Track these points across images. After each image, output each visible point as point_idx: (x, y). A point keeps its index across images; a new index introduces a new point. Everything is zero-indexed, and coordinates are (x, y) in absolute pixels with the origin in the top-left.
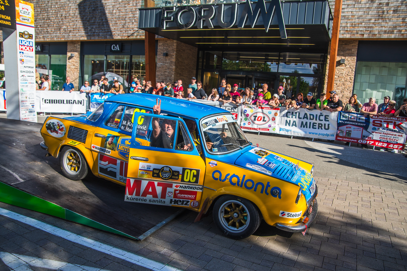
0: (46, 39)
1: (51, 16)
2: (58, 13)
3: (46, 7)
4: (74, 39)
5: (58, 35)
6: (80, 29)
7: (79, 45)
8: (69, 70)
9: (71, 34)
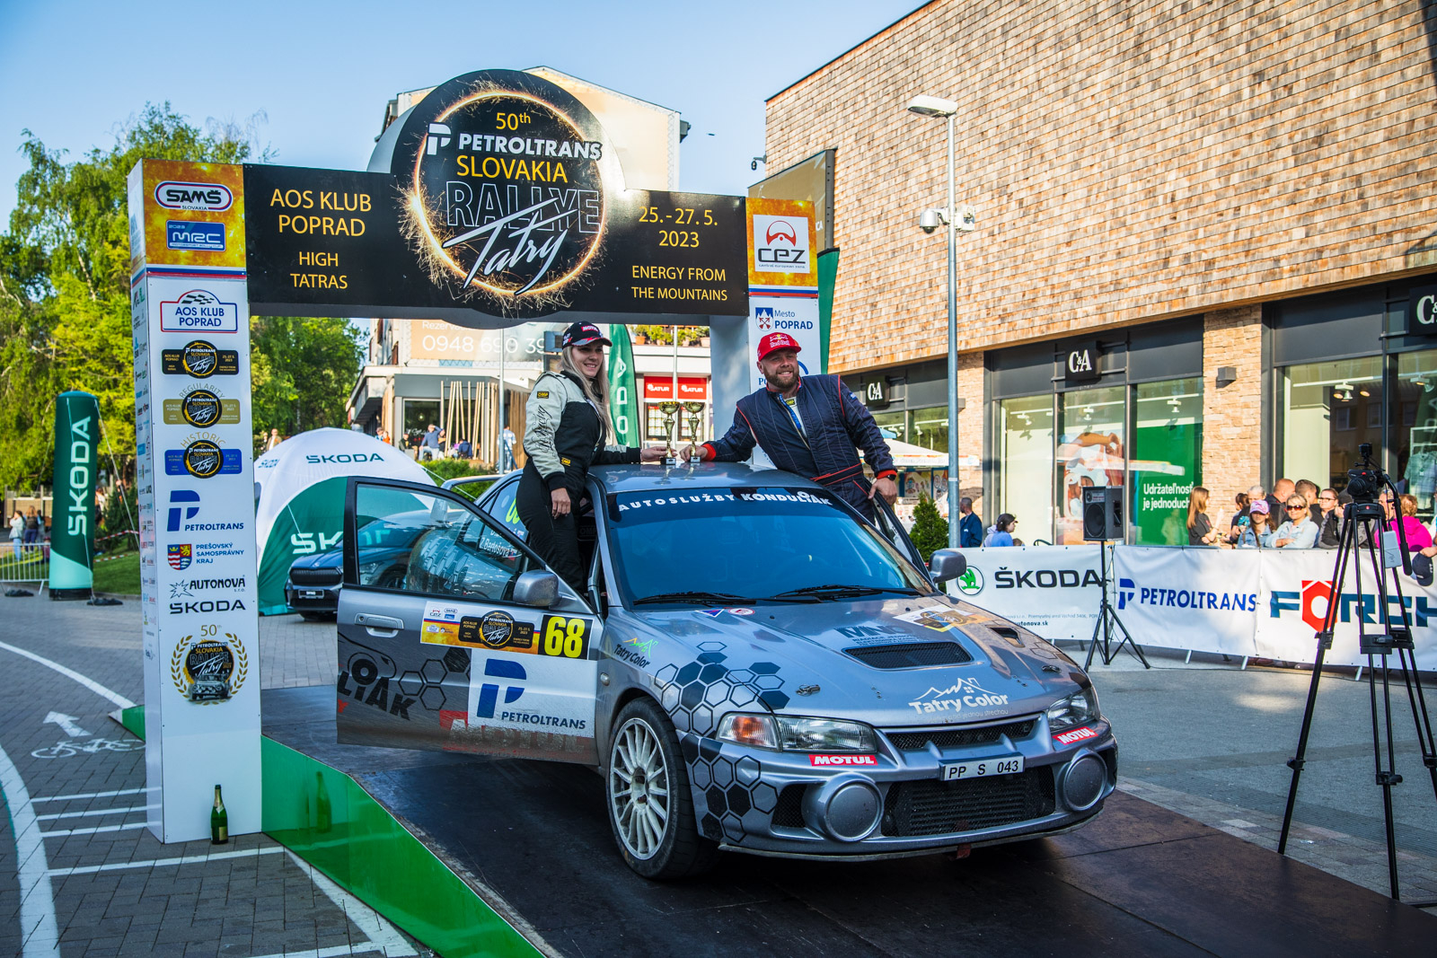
0: (1109, 315)
1: (1129, 212)
2: (1159, 190)
3: (1108, 173)
4: (1231, 297)
5: (1160, 287)
6: (1253, 246)
7: (1256, 322)
8: (1214, 446)
9: (1216, 275)
